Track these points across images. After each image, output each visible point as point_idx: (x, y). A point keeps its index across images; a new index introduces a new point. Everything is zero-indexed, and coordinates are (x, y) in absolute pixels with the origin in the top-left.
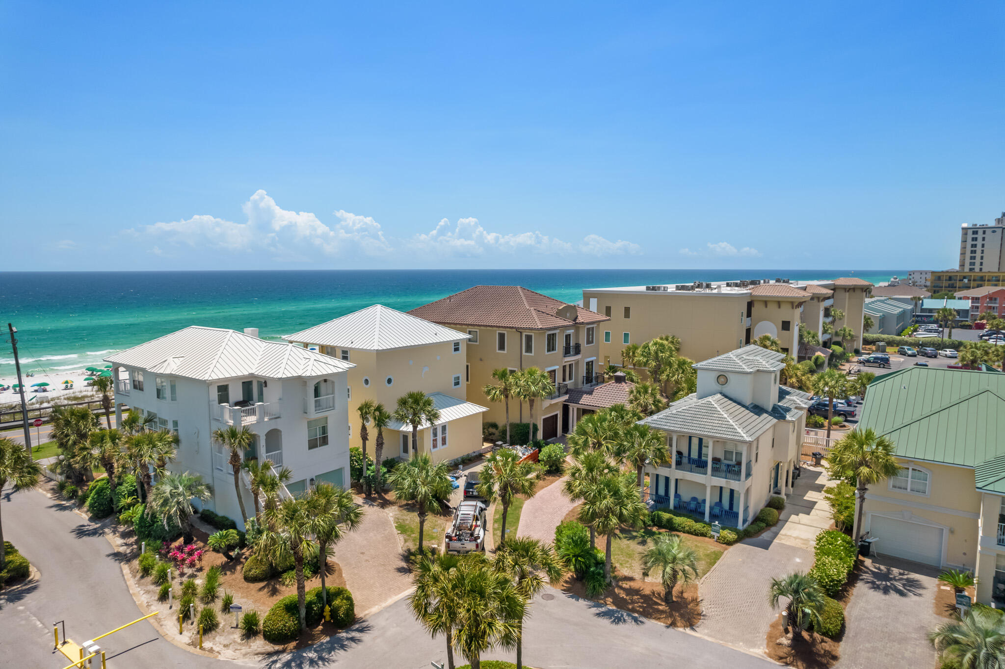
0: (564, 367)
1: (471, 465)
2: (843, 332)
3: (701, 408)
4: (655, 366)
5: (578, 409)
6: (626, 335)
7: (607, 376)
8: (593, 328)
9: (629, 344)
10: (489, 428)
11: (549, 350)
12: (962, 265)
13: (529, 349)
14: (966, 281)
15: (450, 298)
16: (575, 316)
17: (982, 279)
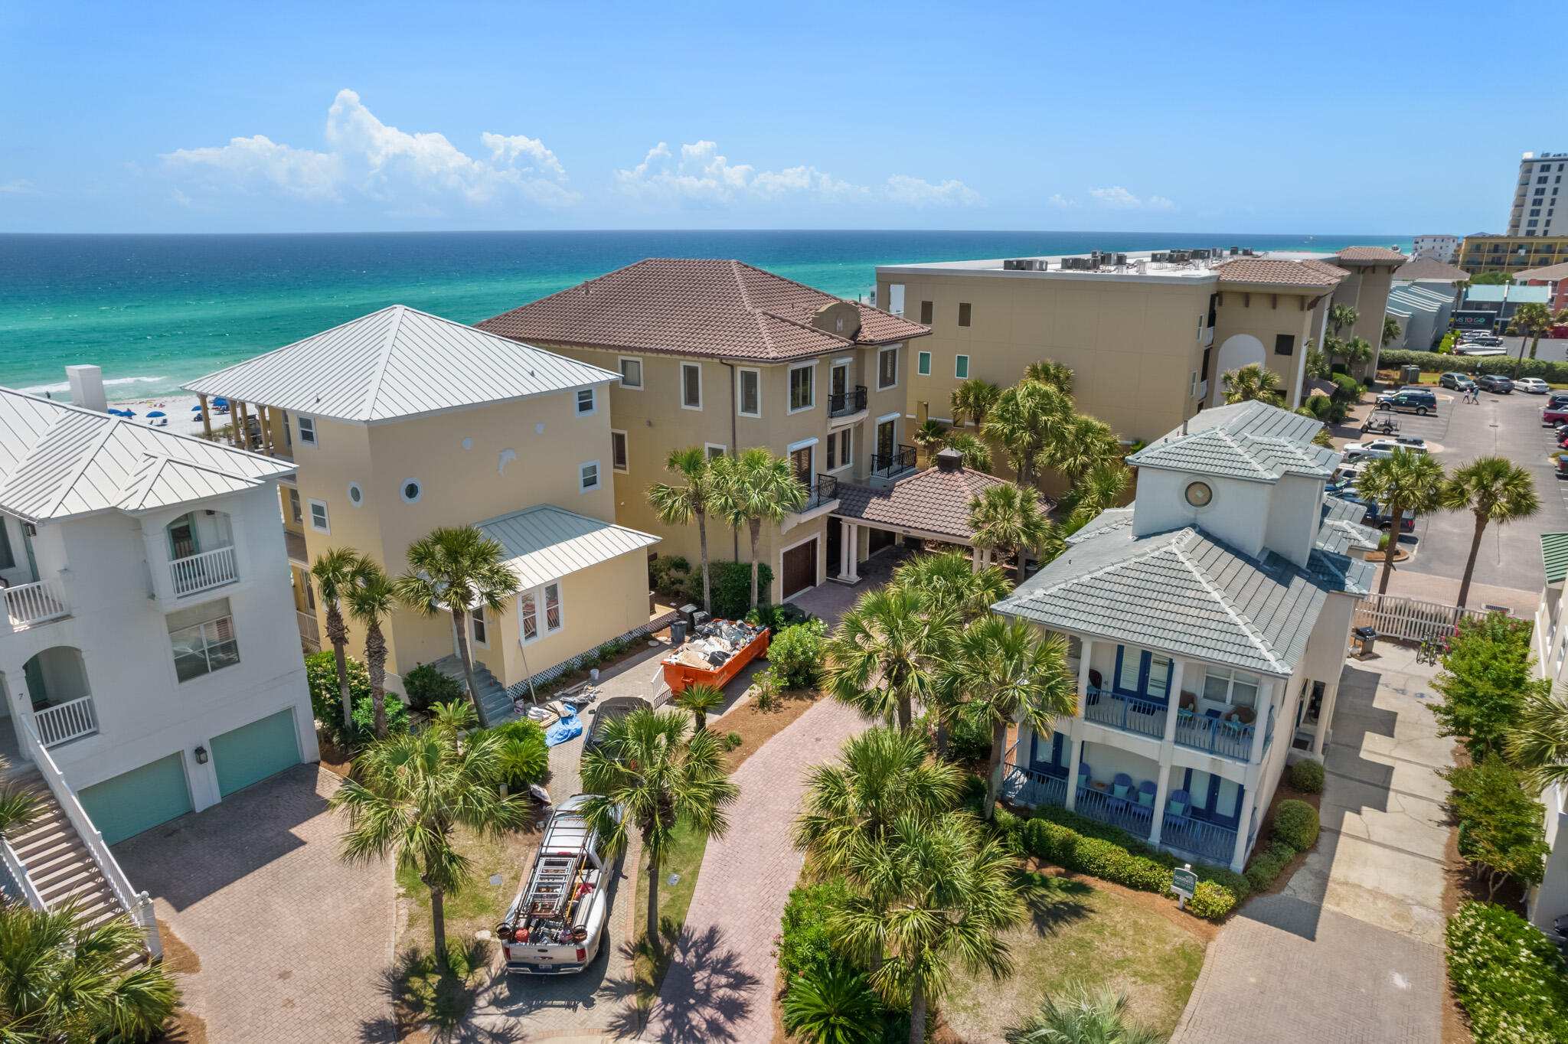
0: (831, 439)
1: (619, 666)
2: (1352, 349)
3: (1150, 569)
4: (1029, 443)
5: (859, 528)
6: (962, 360)
7: (923, 443)
8: (894, 352)
9: (968, 379)
10: (669, 569)
11: (794, 406)
12: (1515, 225)
13: (750, 404)
14: (1522, 252)
15: (586, 286)
16: (854, 327)
17: (1550, 249)
